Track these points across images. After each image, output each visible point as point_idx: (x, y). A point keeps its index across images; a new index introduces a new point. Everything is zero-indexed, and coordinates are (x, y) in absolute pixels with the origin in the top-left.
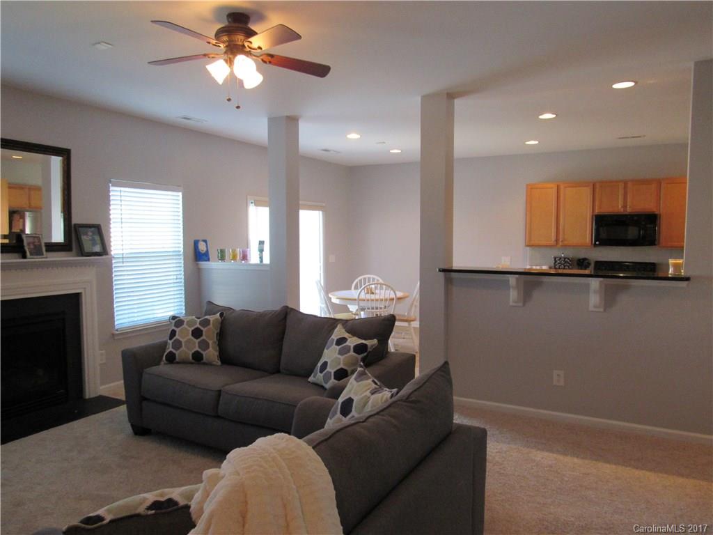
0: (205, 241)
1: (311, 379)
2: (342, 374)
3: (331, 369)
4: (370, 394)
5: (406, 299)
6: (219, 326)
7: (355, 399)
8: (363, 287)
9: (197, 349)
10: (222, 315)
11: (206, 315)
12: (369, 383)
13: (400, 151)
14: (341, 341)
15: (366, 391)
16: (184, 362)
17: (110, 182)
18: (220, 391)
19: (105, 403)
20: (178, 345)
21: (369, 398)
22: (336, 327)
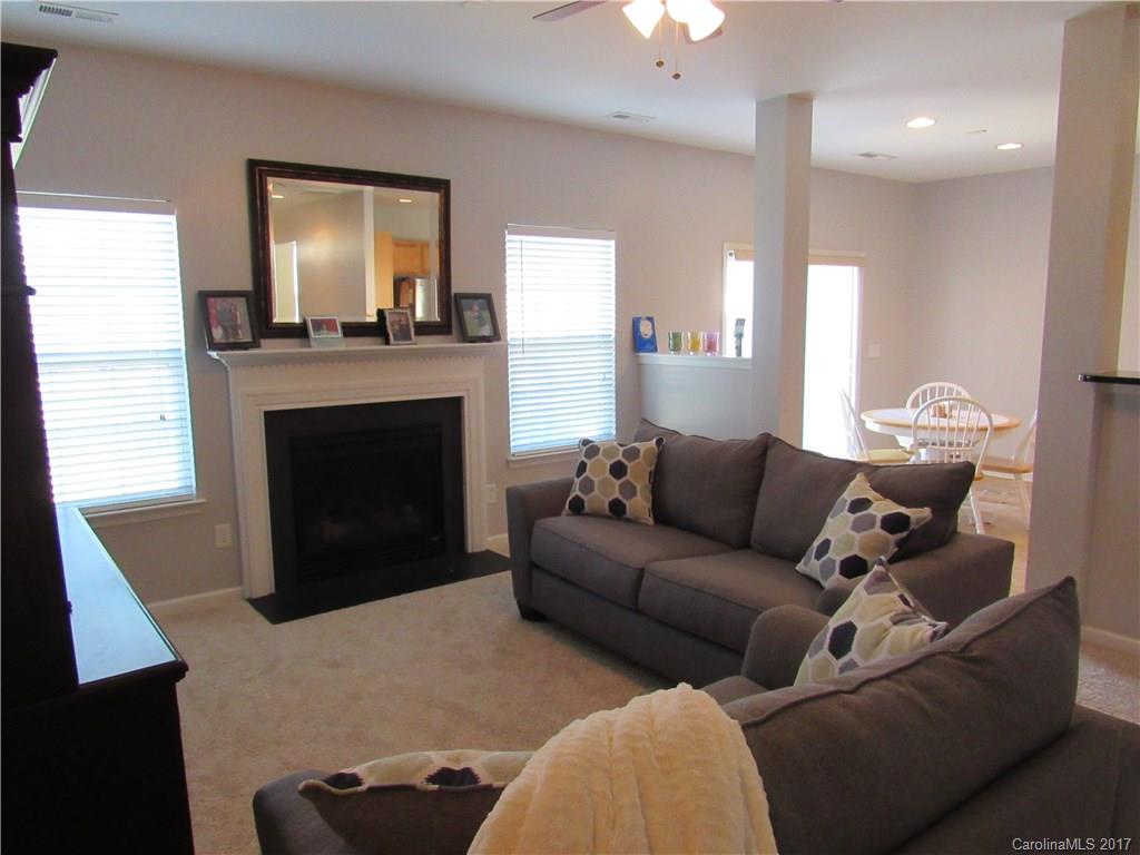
0: (650, 319)
1: (800, 567)
2: (854, 567)
3: (836, 555)
4: (890, 623)
5: (1014, 430)
6: (655, 461)
7: (860, 627)
8: (929, 401)
9: (617, 495)
10: (659, 442)
11: (636, 441)
12: (891, 600)
13: (1019, 146)
14: (859, 505)
15: (883, 615)
16: (596, 515)
17: (507, 227)
18: (642, 571)
19: (487, 563)
20: (588, 486)
21: (886, 630)
22: (854, 477)
